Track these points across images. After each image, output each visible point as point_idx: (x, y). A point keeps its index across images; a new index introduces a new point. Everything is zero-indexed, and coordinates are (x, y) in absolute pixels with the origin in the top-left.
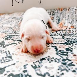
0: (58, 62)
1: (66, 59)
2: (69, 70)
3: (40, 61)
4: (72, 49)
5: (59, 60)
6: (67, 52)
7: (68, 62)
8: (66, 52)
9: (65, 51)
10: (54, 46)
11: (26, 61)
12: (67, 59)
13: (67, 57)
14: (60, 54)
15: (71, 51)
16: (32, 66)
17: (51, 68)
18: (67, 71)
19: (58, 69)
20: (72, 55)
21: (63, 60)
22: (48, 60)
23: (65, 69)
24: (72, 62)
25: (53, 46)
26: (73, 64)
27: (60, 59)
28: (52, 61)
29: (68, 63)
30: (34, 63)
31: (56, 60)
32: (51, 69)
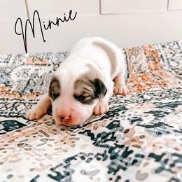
0: (104, 160)
1: (114, 146)
2: (127, 164)
3: (65, 164)
4: (119, 121)
5: (103, 155)
6: (112, 131)
7: (119, 151)
8: (110, 133)
9: (108, 131)
10: (86, 131)
11: (32, 170)
12: (117, 146)
13: (115, 142)
14: (101, 144)
15: (118, 126)
16: (50, 176)
17: (93, 172)
18: (124, 169)
19: (109, 173)
20: (122, 134)
21: (110, 152)
22: (83, 158)
23: (119, 167)
24: (127, 148)
25: (83, 131)
26: (128, 150)
27: (105, 151)
28: (91, 159)
29: (120, 154)
30: (52, 169)
31: (99, 156)
32: (94, 175)
